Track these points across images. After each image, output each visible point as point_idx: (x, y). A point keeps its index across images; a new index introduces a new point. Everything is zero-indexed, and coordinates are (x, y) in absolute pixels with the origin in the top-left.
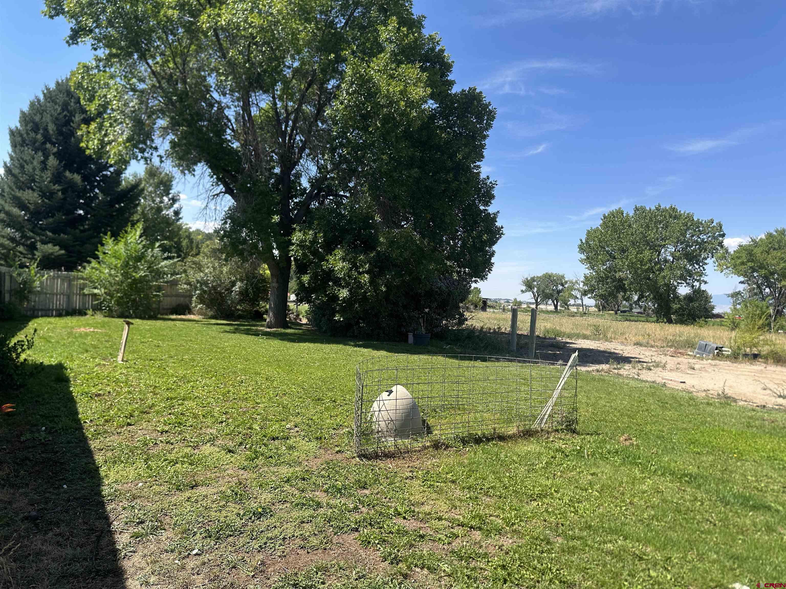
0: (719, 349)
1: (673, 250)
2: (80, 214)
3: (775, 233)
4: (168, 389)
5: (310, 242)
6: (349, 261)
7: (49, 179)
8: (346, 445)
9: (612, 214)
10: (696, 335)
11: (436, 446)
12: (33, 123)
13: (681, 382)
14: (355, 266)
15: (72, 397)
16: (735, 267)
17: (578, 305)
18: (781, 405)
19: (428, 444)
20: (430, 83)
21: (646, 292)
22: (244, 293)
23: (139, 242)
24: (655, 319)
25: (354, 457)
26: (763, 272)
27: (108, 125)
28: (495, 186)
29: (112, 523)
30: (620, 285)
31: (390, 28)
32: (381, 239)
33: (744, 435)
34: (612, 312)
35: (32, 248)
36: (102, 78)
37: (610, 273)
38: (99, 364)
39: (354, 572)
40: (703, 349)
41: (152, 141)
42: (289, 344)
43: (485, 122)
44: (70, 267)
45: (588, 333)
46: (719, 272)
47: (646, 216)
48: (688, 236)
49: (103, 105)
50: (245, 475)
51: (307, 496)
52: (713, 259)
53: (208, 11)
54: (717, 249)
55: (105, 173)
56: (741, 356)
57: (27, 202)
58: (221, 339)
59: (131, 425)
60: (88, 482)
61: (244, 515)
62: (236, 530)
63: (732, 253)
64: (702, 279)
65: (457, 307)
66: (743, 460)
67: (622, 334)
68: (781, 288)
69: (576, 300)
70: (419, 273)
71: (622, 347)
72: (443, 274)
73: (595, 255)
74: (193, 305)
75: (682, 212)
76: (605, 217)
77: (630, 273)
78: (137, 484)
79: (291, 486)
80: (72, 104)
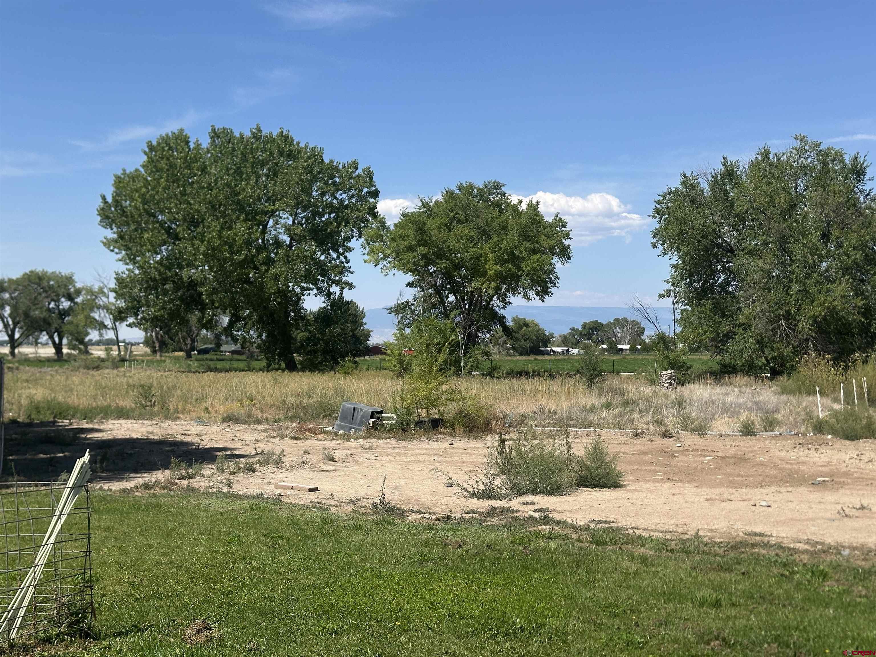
0: (376, 415)
1: (290, 222)
3: (457, 192)
9: (165, 141)
10: (339, 392)
13: (311, 490)
16: (397, 255)
17: (109, 343)
18: (474, 512)
21: (243, 309)
24: (264, 363)
26: (444, 264)
30: (191, 296)
33: (414, 579)
34: (181, 354)
37: (170, 270)
40: (350, 418)
45: (127, 403)
46: (372, 265)
47: (234, 149)
48: (314, 193)
52: (362, 240)
54: (367, 220)
56: (412, 425)
63: (392, 228)
64: (344, 279)
66: (411, 630)
67: (200, 400)
68: (472, 292)
69: (104, 331)
71: (200, 429)
73: (136, 230)
75: (302, 145)
76: (151, 148)
77: (211, 269)
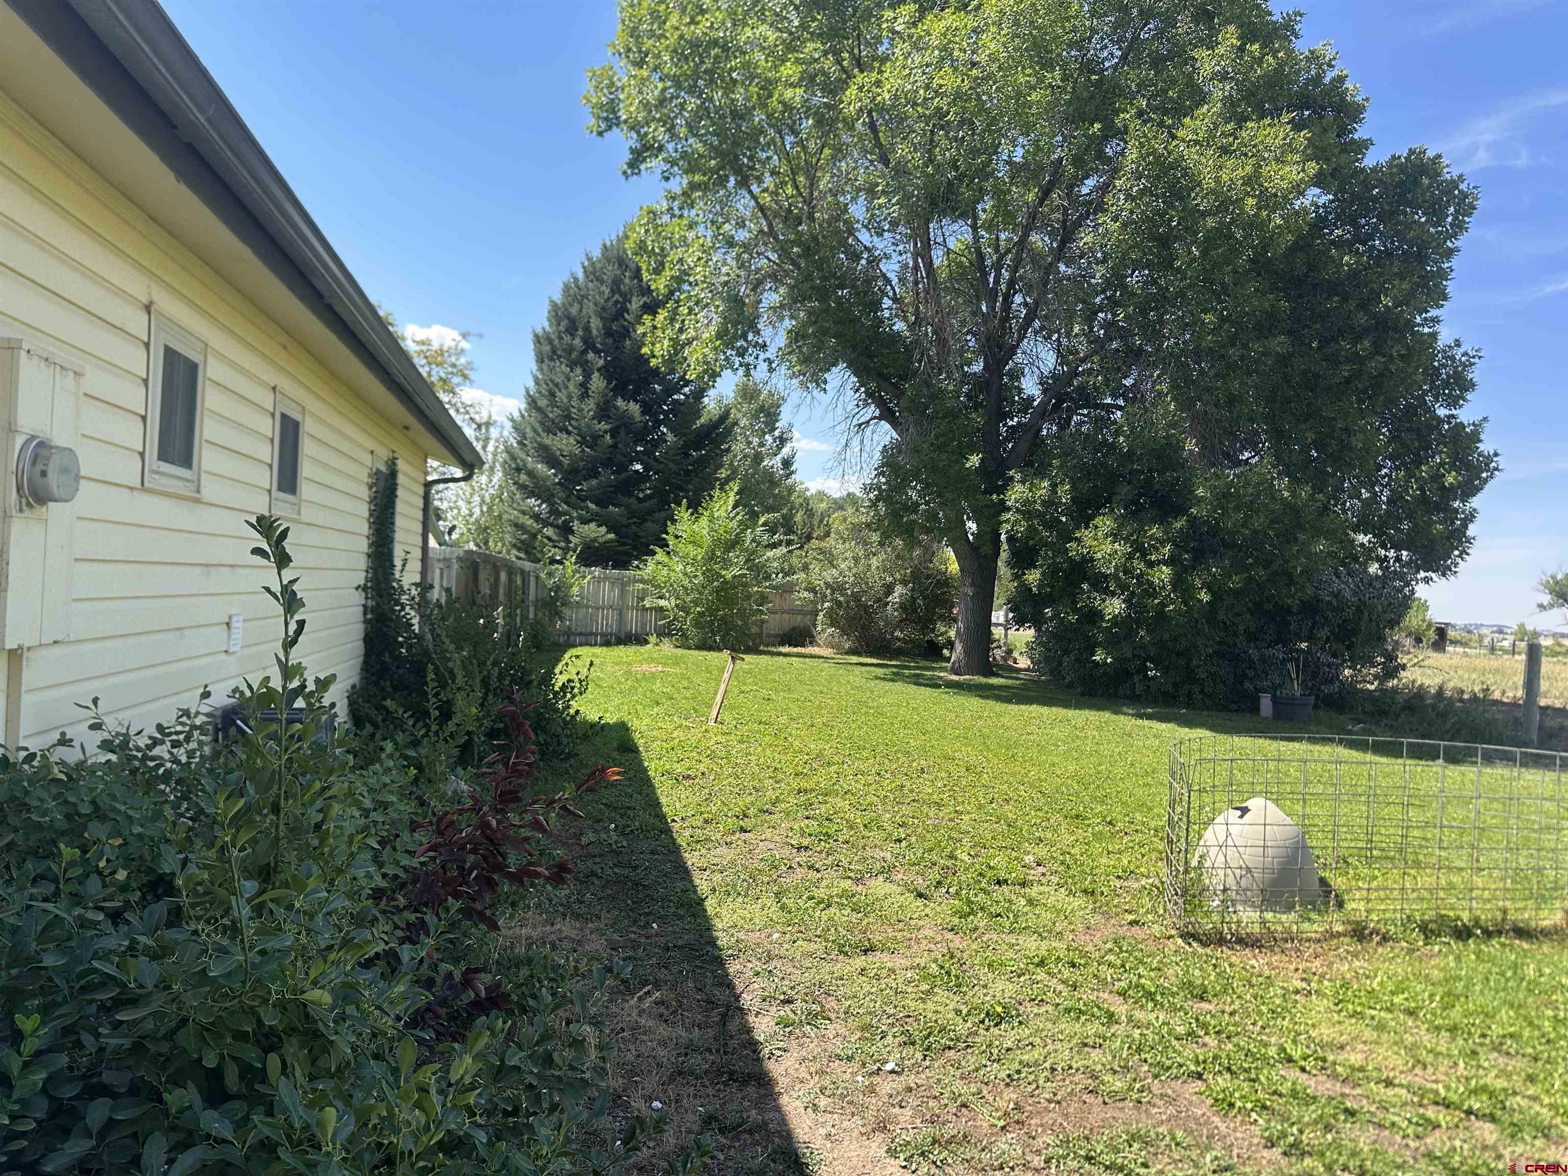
2: (637, 471)
4: (796, 775)
5: (1044, 503)
6: (1126, 540)
7: (591, 413)
8: (1147, 912)
11: (1359, 933)
12: (568, 318)
14: (1140, 550)
15: (648, 779)
19: (1339, 928)
20: (1316, 151)
22: (908, 607)
23: (731, 515)
25: (1171, 937)
27: (686, 311)
28: (1476, 360)
29: (740, 996)
31: (1221, 50)
32: (1200, 492)
35: (566, 530)
36: (676, 228)
38: (680, 726)
39: (1208, 1158)
41: (758, 332)
42: (999, 707)
43: (1450, 219)
44: (622, 563)
49: (677, 277)
50: (957, 942)
51: (1084, 997)
53: (859, 79)
55: (675, 397)
57: (558, 453)
58: (872, 692)
59: (746, 832)
60: (690, 923)
61: (969, 1014)
62: (958, 1040)
65: (1379, 639)
70: (1287, 562)
72: (1344, 565)
74: (819, 629)
78: (770, 935)
79: (1049, 974)
80: (627, 281)
